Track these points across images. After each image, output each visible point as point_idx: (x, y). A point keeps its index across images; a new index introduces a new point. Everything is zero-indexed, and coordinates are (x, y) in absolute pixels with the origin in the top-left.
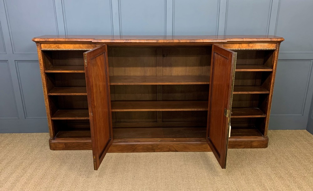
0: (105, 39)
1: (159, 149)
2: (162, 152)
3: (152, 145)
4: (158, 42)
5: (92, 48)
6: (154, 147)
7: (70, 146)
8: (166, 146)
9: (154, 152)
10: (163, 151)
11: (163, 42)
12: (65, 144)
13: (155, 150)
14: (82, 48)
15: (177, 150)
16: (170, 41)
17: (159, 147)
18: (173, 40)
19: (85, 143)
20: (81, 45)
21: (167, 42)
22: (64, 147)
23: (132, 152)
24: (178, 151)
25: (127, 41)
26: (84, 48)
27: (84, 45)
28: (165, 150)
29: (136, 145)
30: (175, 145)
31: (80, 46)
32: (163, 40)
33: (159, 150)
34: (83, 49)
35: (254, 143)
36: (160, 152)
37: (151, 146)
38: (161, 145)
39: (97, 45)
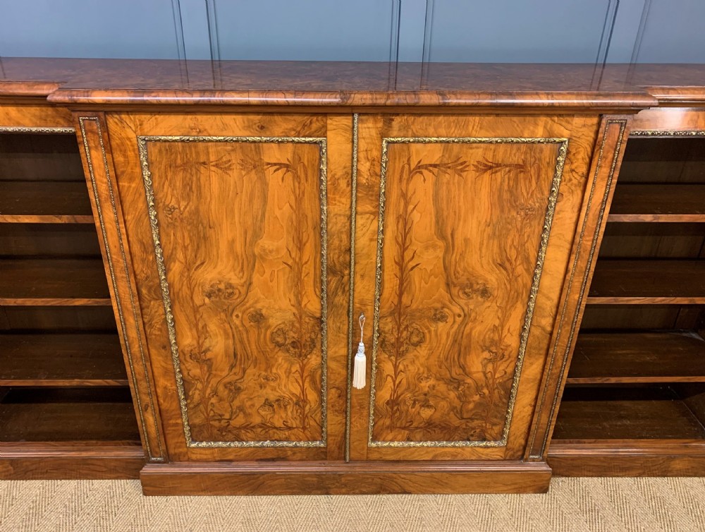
0: (106, 90)
1: (346, 485)
2: (354, 494)
3: (318, 475)
4: (349, 102)
5: (62, 121)
6: (327, 482)
7: (32, 468)
8: (368, 478)
9: (327, 493)
10: (357, 491)
11: (368, 102)
12: (13, 462)
13: (329, 488)
14: (19, 124)
15: (408, 488)
16: (401, 96)
17: (343, 480)
18: (415, 93)
19: (85, 460)
20: (12, 111)
21: (389, 102)
22: (12, 472)
23: (247, 495)
24: (410, 493)
25: (206, 98)
26: (27, 121)
27: (24, 109)
28: (364, 490)
29: (263, 474)
30: (402, 476)
31: (7, 114)
32: (371, 93)
33: (344, 490)
34: (22, 129)
35: (677, 462)
36: (348, 494)
37: (315, 479)
38: (351, 475)
39: (76, 115)
